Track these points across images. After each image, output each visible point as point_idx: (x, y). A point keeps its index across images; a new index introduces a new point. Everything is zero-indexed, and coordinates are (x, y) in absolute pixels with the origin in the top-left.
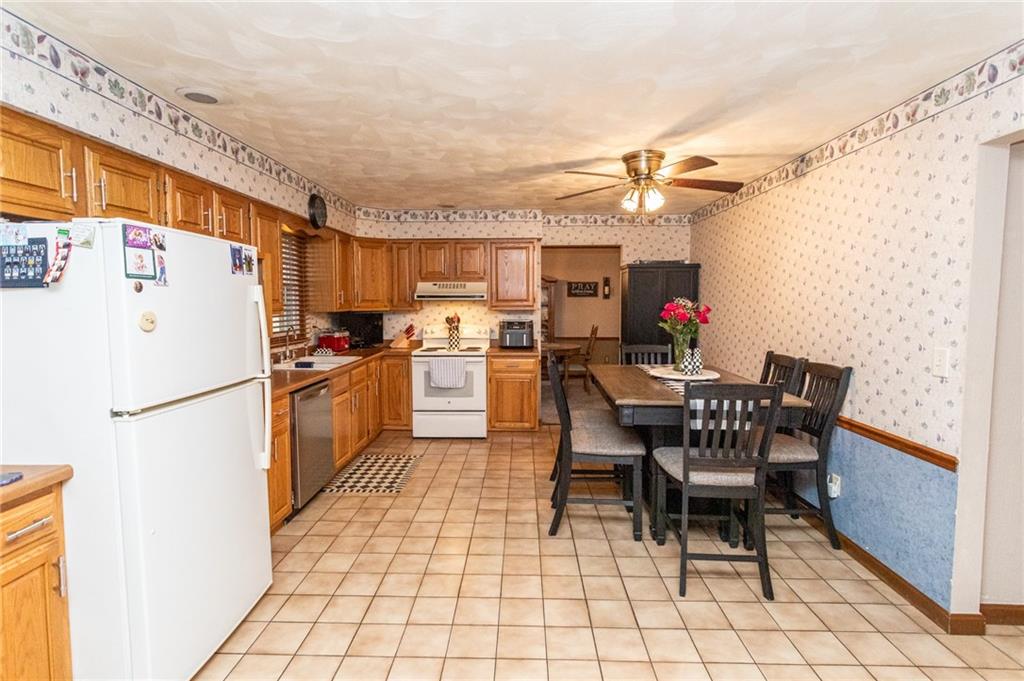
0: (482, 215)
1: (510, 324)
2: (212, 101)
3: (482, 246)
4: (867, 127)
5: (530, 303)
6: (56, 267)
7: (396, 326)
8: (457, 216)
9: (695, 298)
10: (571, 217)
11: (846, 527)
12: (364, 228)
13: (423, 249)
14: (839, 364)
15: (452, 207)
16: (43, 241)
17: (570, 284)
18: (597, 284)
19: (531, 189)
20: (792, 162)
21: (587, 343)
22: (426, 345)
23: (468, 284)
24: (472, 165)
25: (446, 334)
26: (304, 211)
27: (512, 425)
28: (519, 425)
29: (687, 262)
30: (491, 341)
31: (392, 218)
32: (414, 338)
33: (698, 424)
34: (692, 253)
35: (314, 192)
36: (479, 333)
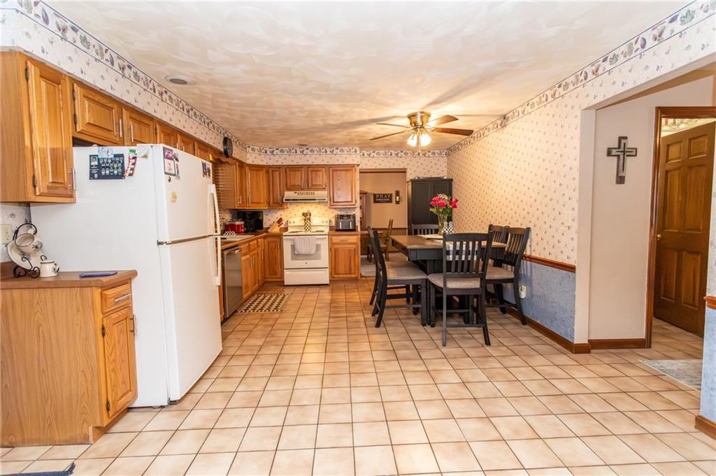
0: (324, 151)
1: (342, 217)
2: (184, 82)
3: (324, 169)
4: (534, 101)
5: (354, 203)
6: (129, 169)
7: (271, 219)
8: (309, 151)
9: (450, 194)
10: (377, 152)
11: (529, 313)
12: (252, 158)
13: (288, 171)
14: (524, 227)
15: (306, 145)
16: (122, 156)
17: (375, 195)
18: (391, 195)
19: (354, 134)
20: (499, 119)
21: (387, 231)
22: (290, 230)
23: (316, 192)
24: (322, 120)
25: (302, 223)
26: (221, 147)
27: (345, 276)
28: (349, 276)
29: (445, 178)
30: (330, 227)
31: (268, 153)
32: (282, 226)
33: (450, 258)
34: (448, 173)
35: (226, 136)
36: (323, 222)
